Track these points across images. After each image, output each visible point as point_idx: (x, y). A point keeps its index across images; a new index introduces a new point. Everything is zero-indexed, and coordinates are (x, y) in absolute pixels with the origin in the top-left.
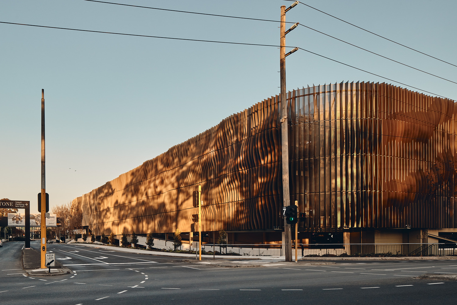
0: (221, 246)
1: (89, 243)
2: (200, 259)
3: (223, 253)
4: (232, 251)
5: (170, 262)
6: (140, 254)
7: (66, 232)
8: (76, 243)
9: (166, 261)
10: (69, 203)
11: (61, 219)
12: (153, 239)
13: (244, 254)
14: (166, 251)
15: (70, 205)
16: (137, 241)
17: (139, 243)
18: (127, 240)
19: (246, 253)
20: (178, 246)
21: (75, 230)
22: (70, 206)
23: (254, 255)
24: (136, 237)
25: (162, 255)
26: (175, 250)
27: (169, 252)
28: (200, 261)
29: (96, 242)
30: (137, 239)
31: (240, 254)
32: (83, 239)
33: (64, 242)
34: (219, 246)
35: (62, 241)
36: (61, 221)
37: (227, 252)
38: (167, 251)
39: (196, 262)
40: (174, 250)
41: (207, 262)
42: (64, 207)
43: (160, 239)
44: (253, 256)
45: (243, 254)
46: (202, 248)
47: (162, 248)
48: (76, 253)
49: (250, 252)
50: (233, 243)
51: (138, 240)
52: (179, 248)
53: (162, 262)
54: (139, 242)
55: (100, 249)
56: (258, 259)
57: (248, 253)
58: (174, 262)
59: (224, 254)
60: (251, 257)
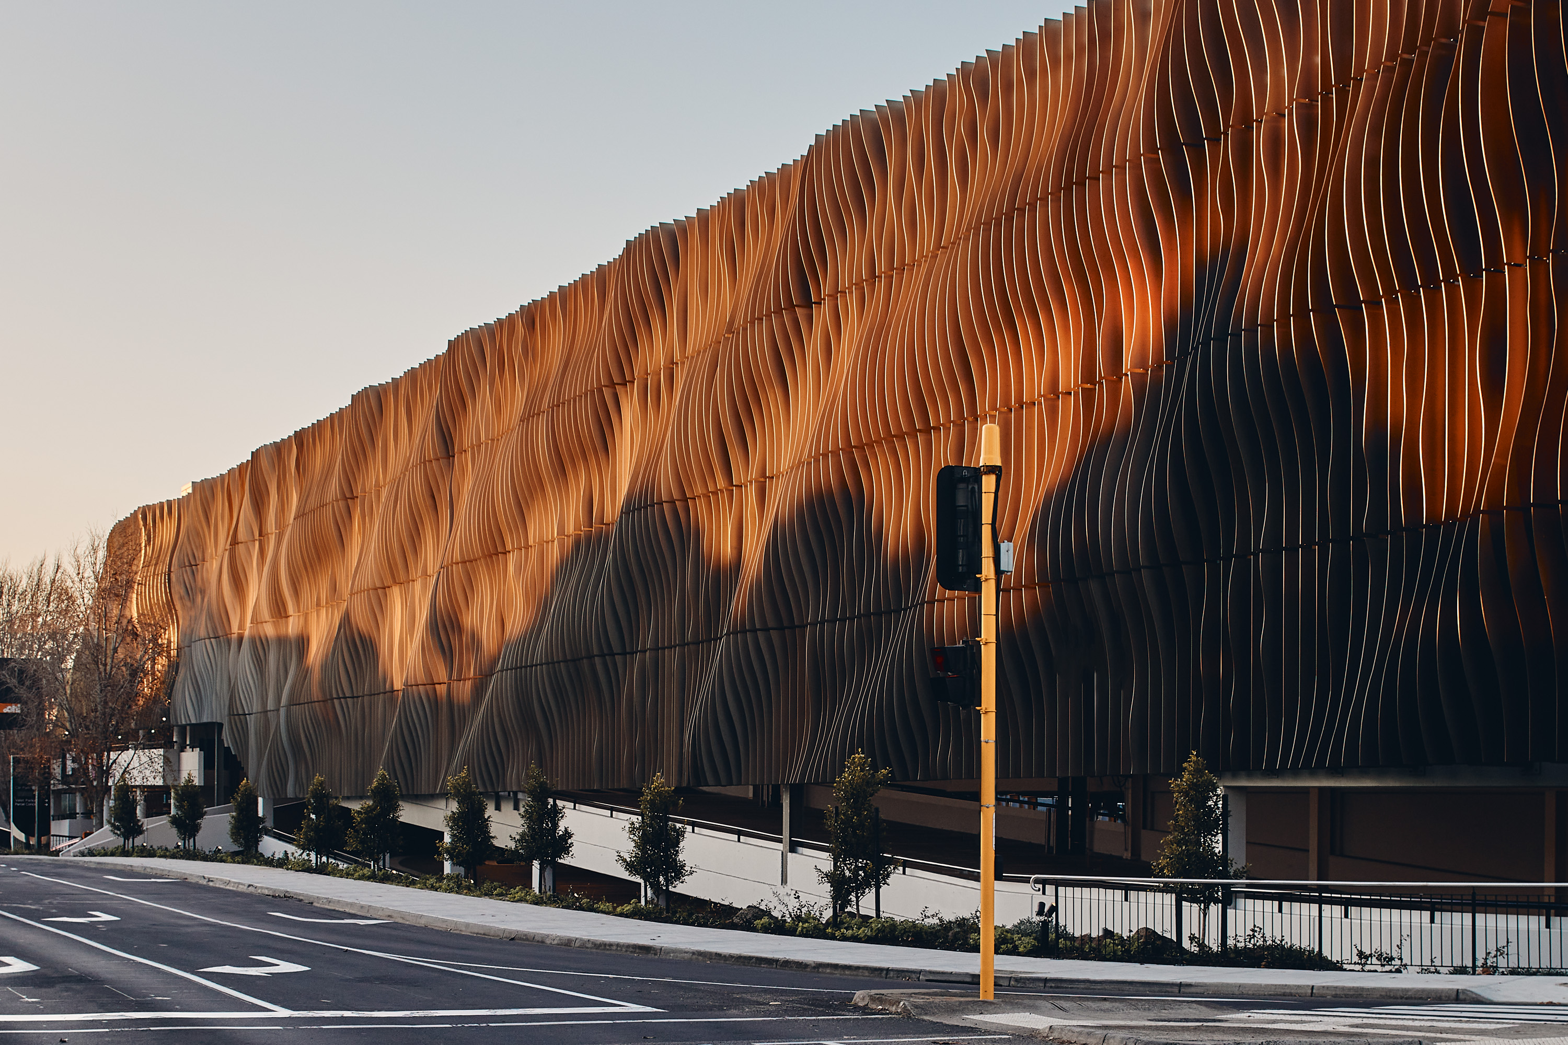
0: (1182, 895)
1: (215, 857)
2: (987, 991)
3: (1201, 945)
4: (1268, 935)
5: (758, 1006)
6: (567, 943)
7: (57, 770)
8: (125, 853)
9: (728, 1001)
10: (84, 548)
11: (21, 672)
12: (680, 834)
13: (1361, 954)
14: (765, 920)
15: (86, 563)
16: (563, 844)
17: (578, 858)
18: (488, 838)
19: (1376, 945)
20: (860, 888)
21: (126, 756)
22: (88, 573)
23: (1437, 962)
24: (555, 814)
25: (731, 957)
26: (835, 922)
27: (791, 932)
28: (984, 1008)
29: (271, 846)
30: (562, 825)
31: (1326, 953)
32: (175, 821)
33: (44, 849)
34: (1166, 889)
35: (22, 837)
36: (21, 682)
37: (1230, 942)
38: (778, 927)
39: (952, 1010)
40: (828, 914)
41: (1033, 1009)
42: (47, 580)
43: (739, 833)
44: (1425, 970)
45: (1346, 956)
46: (1042, 905)
47: (741, 903)
48: (89, 931)
49: (1406, 944)
50: (1313, 868)
51: (568, 835)
52: (866, 904)
53: (711, 1008)
54: (573, 850)
55: (286, 900)
56: (1458, 997)
57: (1386, 949)
58: (787, 1012)
59: (1205, 958)
60: (1410, 981)
